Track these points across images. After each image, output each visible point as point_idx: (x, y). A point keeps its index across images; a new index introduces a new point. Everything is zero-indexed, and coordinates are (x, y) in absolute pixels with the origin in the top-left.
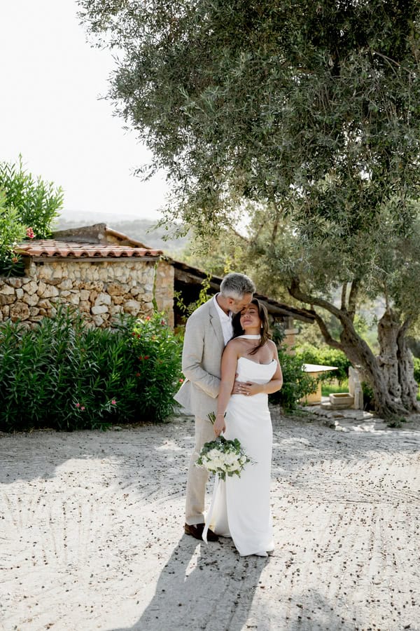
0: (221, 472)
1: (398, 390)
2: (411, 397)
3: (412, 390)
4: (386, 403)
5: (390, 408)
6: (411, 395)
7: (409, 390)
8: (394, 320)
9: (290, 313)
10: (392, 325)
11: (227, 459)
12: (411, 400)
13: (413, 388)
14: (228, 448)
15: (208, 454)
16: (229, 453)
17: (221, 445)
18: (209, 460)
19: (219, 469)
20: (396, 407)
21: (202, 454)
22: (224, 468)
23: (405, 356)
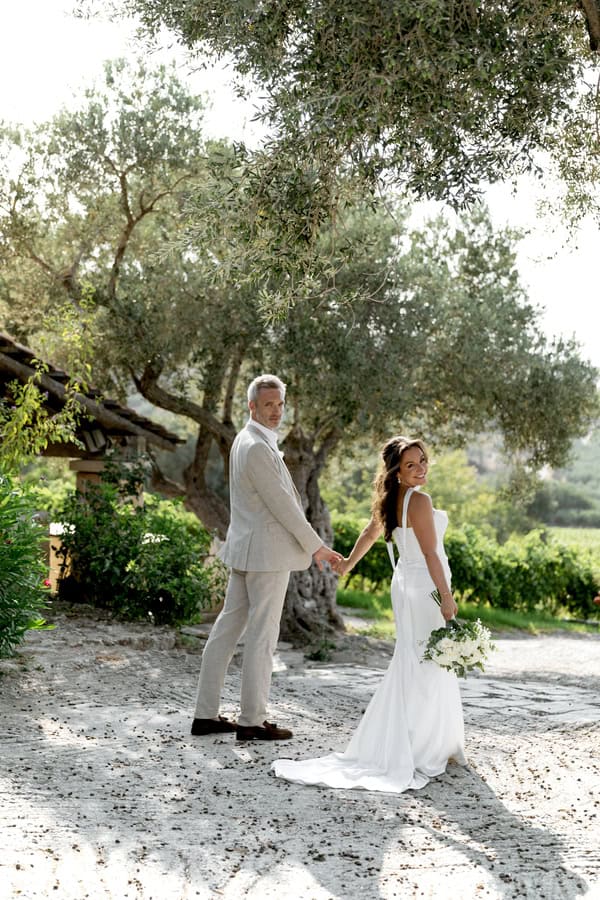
0: (458, 667)
1: (308, 586)
2: (328, 598)
3: (328, 585)
4: (294, 610)
5: (301, 621)
6: (327, 594)
7: (324, 584)
8: (305, 449)
9: (138, 430)
10: (301, 459)
11: (464, 649)
12: (327, 605)
13: (331, 581)
14: (462, 635)
15: (437, 645)
16: (464, 641)
17: (452, 632)
18: (440, 653)
19: (455, 663)
20: (310, 619)
21: (429, 646)
22: (461, 662)
23: (320, 520)
